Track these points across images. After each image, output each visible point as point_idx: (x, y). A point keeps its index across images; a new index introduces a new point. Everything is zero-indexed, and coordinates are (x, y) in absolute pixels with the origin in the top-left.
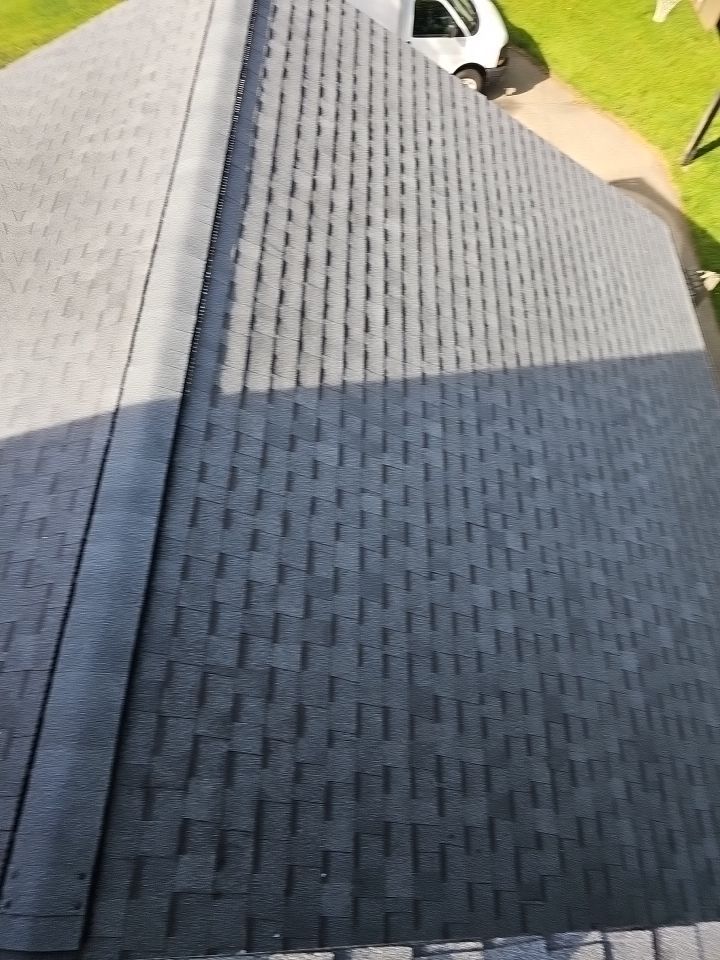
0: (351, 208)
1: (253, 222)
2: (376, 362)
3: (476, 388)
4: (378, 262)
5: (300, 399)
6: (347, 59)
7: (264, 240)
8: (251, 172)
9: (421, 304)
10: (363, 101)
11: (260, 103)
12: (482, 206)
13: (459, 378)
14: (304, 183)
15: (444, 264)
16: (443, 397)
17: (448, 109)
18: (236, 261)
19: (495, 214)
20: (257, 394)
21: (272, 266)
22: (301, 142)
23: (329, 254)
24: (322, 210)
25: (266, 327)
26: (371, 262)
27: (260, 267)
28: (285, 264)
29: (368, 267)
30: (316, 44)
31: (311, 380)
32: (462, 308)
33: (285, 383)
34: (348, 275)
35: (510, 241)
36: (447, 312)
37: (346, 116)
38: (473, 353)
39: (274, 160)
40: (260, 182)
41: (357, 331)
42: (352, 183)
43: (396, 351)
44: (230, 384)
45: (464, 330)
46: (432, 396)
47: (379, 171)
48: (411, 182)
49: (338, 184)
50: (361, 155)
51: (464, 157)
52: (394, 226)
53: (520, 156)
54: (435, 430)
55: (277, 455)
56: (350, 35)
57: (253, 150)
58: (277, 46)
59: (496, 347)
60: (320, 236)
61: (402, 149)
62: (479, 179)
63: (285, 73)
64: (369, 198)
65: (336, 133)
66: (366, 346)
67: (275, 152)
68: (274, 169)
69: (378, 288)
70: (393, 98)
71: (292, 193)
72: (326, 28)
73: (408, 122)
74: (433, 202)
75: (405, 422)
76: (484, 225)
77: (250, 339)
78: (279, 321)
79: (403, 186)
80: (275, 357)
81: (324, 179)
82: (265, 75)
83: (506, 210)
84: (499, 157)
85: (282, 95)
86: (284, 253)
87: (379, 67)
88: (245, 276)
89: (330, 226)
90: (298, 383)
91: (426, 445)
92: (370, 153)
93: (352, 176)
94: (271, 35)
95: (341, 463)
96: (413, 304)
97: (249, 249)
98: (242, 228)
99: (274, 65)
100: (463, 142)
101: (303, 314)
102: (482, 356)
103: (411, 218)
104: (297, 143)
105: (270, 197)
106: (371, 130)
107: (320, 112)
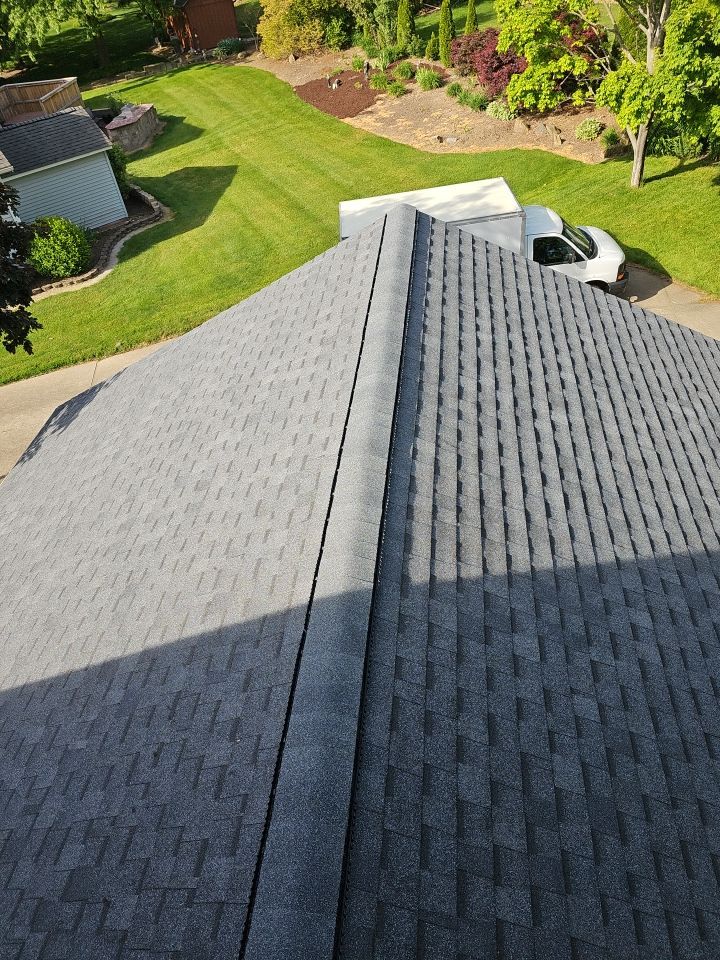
0: (516, 404)
1: (427, 423)
2: (564, 548)
3: (679, 573)
4: (549, 450)
5: (489, 587)
6: (496, 285)
7: (437, 437)
8: (421, 382)
9: (601, 488)
10: (514, 316)
11: (425, 327)
13: (658, 563)
14: (470, 387)
15: (617, 448)
16: (643, 582)
17: (594, 315)
18: (414, 457)
19: (660, 400)
20: (445, 583)
21: (448, 460)
22: (463, 353)
23: (500, 447)
24: (489, 410)
25: (448, 517)
27: (436, 461)
28: (459, 458)
29: (540, 456)
30: (468, 277)
31: (498, 567)
32: (645, 490)
33: (473, 571)
34: (522, 464)
35: (681, 423)
36: (629, 495)
37: (501, 329)
38: (667, 535)
39: (441, 370)
40: (430, 390)
41: (539, 516)
42: (514, 383)
43: (583, 535)
44: (419, 574)
45: (651, 512)
46: (632, 582)
47: (538, 370)
48: (569, 378)
49: (500, 385)
50: (520, 359)
52: (560, 417)
53: (674, 348)
54: (643, 620)
55: (474, 648)
56: (496, 266)
57: (422, 363)
58: (436, 283)
59: (691, 529)
60: (490, 431)
61: (557, 352)
62: (637, 371)
63: (444, 301)
64: (532, 395)
65: (494, 343)
67: (441, 364)
68: (441, 378)
69: (553, 474)
70: (542, 311)
71: (460, 396)
72: (475, 264)
73: (559, 329)
74: (595, 393)
75: (608, 612)
76: (650, 409)
77: (433, 528)
78: (459, 510)
79: (563, 382)
80: (459, 545)
81: (488, 381)
82: (427, 304)
83: (671, 395)
84: (652, 350)
85: (443, 318)
86: (458, 448)
87: (524, 287)
88: (423, 471)
89: (499, 422)
90: (485, 570)
91: (636, 637)
92: (527, 357)
93: (513, 377)
94: (429, 274)
95: (543, 658)
96: (592, 487)
97: (426, 446)
98: (417, 429)
99: (434, 296)
100: (614, 340)
101: (482, 502)
102: (678, 539)
103: (576, 409)
104: (460, 355)
105: (440, 401)
106: (525, 338)
107: (478, 328)
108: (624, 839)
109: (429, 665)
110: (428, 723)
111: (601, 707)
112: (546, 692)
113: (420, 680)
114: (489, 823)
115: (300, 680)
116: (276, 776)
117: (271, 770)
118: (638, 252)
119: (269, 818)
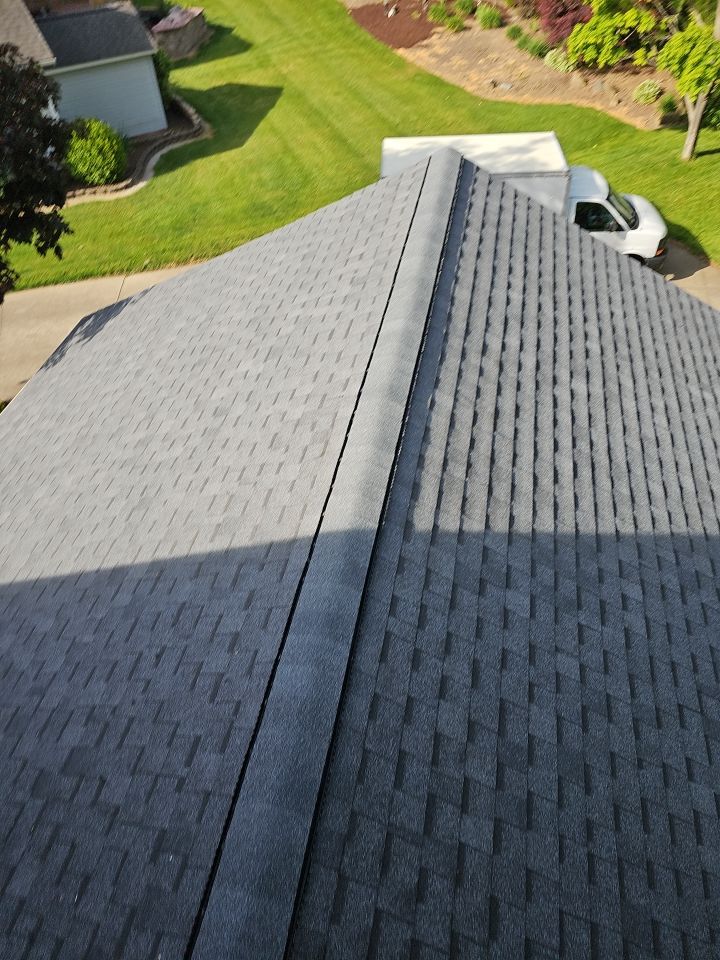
0: (538, 367)
1: (448, 376)
2: (567, 514)
3: (675, 552)
4: (565, 418)
5: (488, 542)
6: (533, 243)
7: (457, 392)
8: (447, 334)
9: (611, 461)
10: (548, 279)
11: (457, 278)
12: (667, 372)
13: (657, 540)
14: (495, 345)
15: (632, 423)
16: (640, 557)
17: (628, 287)
18: (431, 409)
19: (681, 381)
20: (447, 534)
21: (465, 415)
22: (492, 310)
24: (511, 370)
25: (458, 471)
26: (558, 417)
27: (453, 415)
28: (475, 415)
29: (555, 422)
30: (506, 231)
31: (500, 525)
32: (654, 468)
33: (475, 525)
34: (536, 428)
35: (699, 406)
36: (638, 471)
37: (533, 290)
38: (670, 515)
39: (468, 325)
40: (455, 342)
41: (546, 481)
42: (538, 346)
43: (586, 503)
44: (423, 521)
45: (657, 491)
46: (629, 555)
47: (564, 336)
48: (595, 348)
49: (525, 347)
50: (548, 323)
51: (646, 329)
52: (580, 387)
53: (702, 330)
54: (634, 592)
55: (467, 598)
56: (535, 225)
57: (450, 315)
58: (473, 233)
59: (694, 511)
60: (509, 392)
61: (585, 320)
62: (662, 349)
63: (479, 254)
64: (555, 361)
65: (524, 304)
66: (555, 497)
67: (468, 318)
68: (467, 332)
69: (566, 442)
70: (575, 276)
71: (483, 353)
72: (514, 220)
73: (590, 297)
74: (618, 367)
75: (601, 580)
76: (670, 389)
77: (442, 481)
79: (587, 352)
80: (465, 499)
81: (513, 341)
82: (461, 255)
83: (693, 377)
84: (681, 330)
85: (476, 273)
86: (475, 405)
87: (562, 250)
88: (439, 423)
89: (519, 384)
90: (487, 526)
91: (625, 608)
92: (555, 321)
93: (539, 341)
94: (468, 224)
95: (532, 615)
96: (602, 459)
97: (444, 399)
98: (438, 381)
99: (469, 248)
100: (644, 315)
101: (493, 461)
102: (679, 519)
103: (597, 380)
104: (488, 311)
105: (463, 355)
106: (555, 302)
107: (509, 286)
108: (588, 790)
109: (423, 608)
110: (416, 660)
111: (582, 668)
112: (532, 647)
113: (414, 620)
114: (463, 758)
115: (300, 604)
116: (269, 687)
117: (264, 683)
118: (680, 228)
119: (258, 725)
